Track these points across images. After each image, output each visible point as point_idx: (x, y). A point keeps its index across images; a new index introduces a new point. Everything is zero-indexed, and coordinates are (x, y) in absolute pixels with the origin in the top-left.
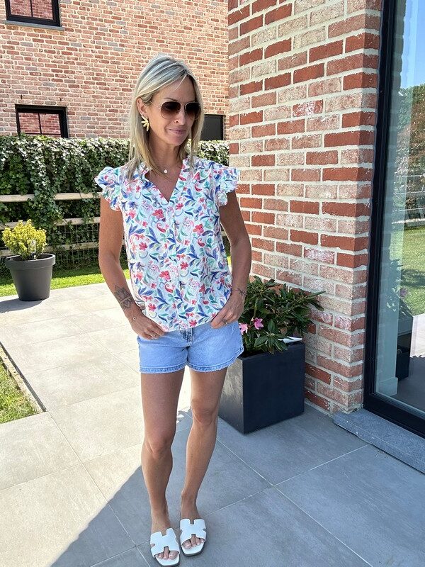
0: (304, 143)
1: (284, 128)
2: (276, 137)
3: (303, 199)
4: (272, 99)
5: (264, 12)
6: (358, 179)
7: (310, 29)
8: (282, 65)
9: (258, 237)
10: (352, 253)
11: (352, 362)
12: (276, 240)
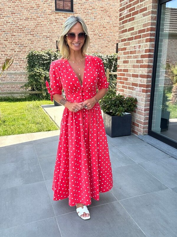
0: (135, 57)
1: (131, 52)
2: (129, 55)
3: (135, 73)
4: (129, 44)
5: (128, 18)
6: (148, 68)
7: (138, 25)
8: (132, 34)
9: (123, 85)
10: (145, 89)
11: (144, 121)
12: (128, 86)
